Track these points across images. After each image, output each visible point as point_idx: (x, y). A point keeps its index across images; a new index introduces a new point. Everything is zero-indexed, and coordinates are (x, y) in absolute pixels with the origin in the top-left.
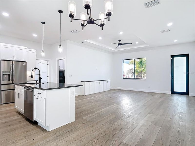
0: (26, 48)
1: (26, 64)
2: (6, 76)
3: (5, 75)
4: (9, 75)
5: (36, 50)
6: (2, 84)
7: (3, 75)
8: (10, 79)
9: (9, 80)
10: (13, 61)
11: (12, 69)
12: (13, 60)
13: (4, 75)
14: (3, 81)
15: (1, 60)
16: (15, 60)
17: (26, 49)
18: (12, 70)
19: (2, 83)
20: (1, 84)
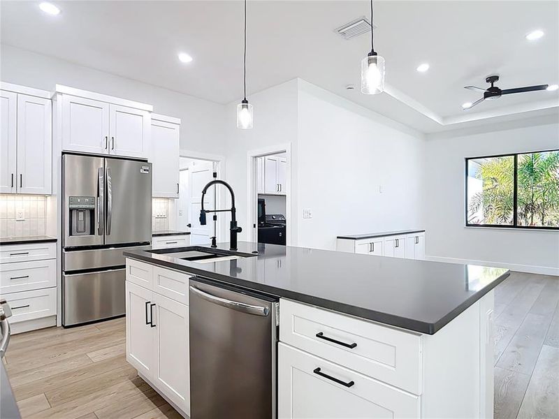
0: (150, 108)
1: (150, 170)
2: (81, 214)
3: (78, 210)
4: (92, 212)
5: (178, 121)
6: (68, 249)
7: (71, 211)
8: (97, 227)
9: (92, 232)
10: (105, 157)
11: (101, 189)
12: (106, 153)
13: (74, 213)
14: (71, 234)
15: (63, 153)
16: (112, 153)
17: (150, 112)
18: (102, 194)
19: (66, 245)
20: (62, 247)
